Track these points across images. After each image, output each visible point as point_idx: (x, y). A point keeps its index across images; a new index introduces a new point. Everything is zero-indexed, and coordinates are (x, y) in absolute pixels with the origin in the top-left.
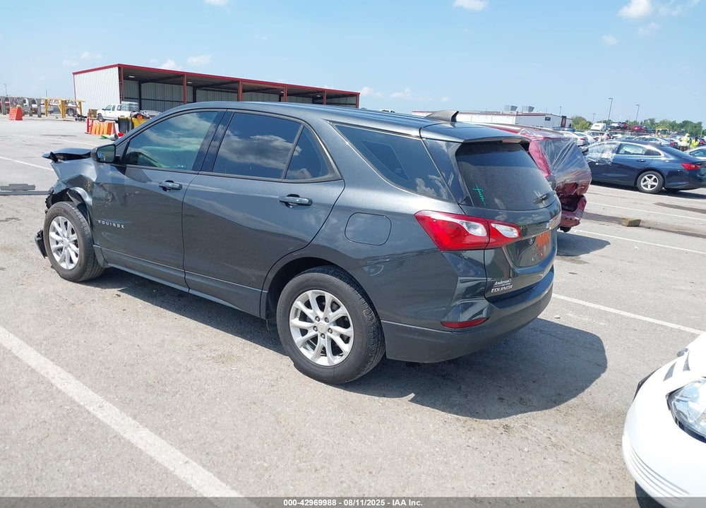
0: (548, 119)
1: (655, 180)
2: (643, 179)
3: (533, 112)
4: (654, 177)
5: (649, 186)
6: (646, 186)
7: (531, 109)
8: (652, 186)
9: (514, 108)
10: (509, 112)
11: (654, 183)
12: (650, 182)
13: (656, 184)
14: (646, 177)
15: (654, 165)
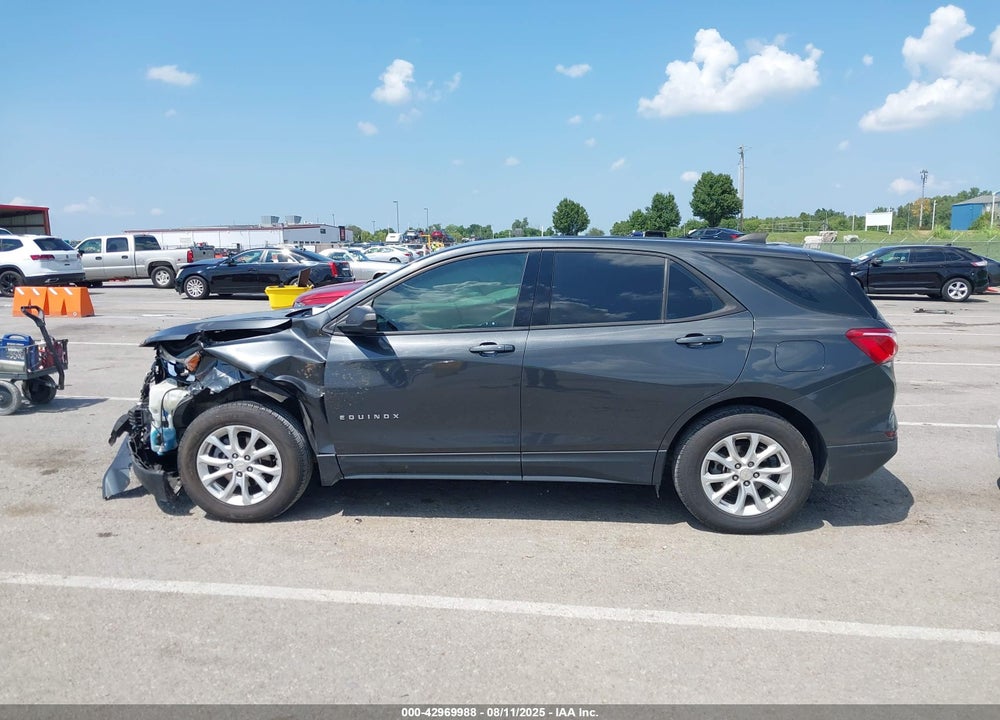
0: (323, 232)
3: (303, 222)
7: (298, 219)
9: (275, 219)
10: (270, 225)
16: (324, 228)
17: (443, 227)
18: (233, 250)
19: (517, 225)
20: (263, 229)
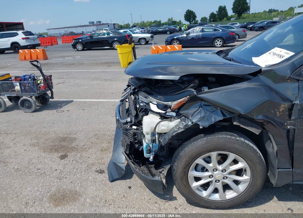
0: (108, 26)
1: (220, 42)
2: (215, 42)
4: (220, 40)
5: (219, 45)
6: (218, 44)
8: (220, 44)
10: (92, 25)
11: (220, 43)
12: (218, 43)
13: (221, 43)
14: (216, 41)
15: (218, 36)
16: (108, 24)
17: (145, 22)
18: (81, 34)
19: (169, 20)
20: (90, 26)
